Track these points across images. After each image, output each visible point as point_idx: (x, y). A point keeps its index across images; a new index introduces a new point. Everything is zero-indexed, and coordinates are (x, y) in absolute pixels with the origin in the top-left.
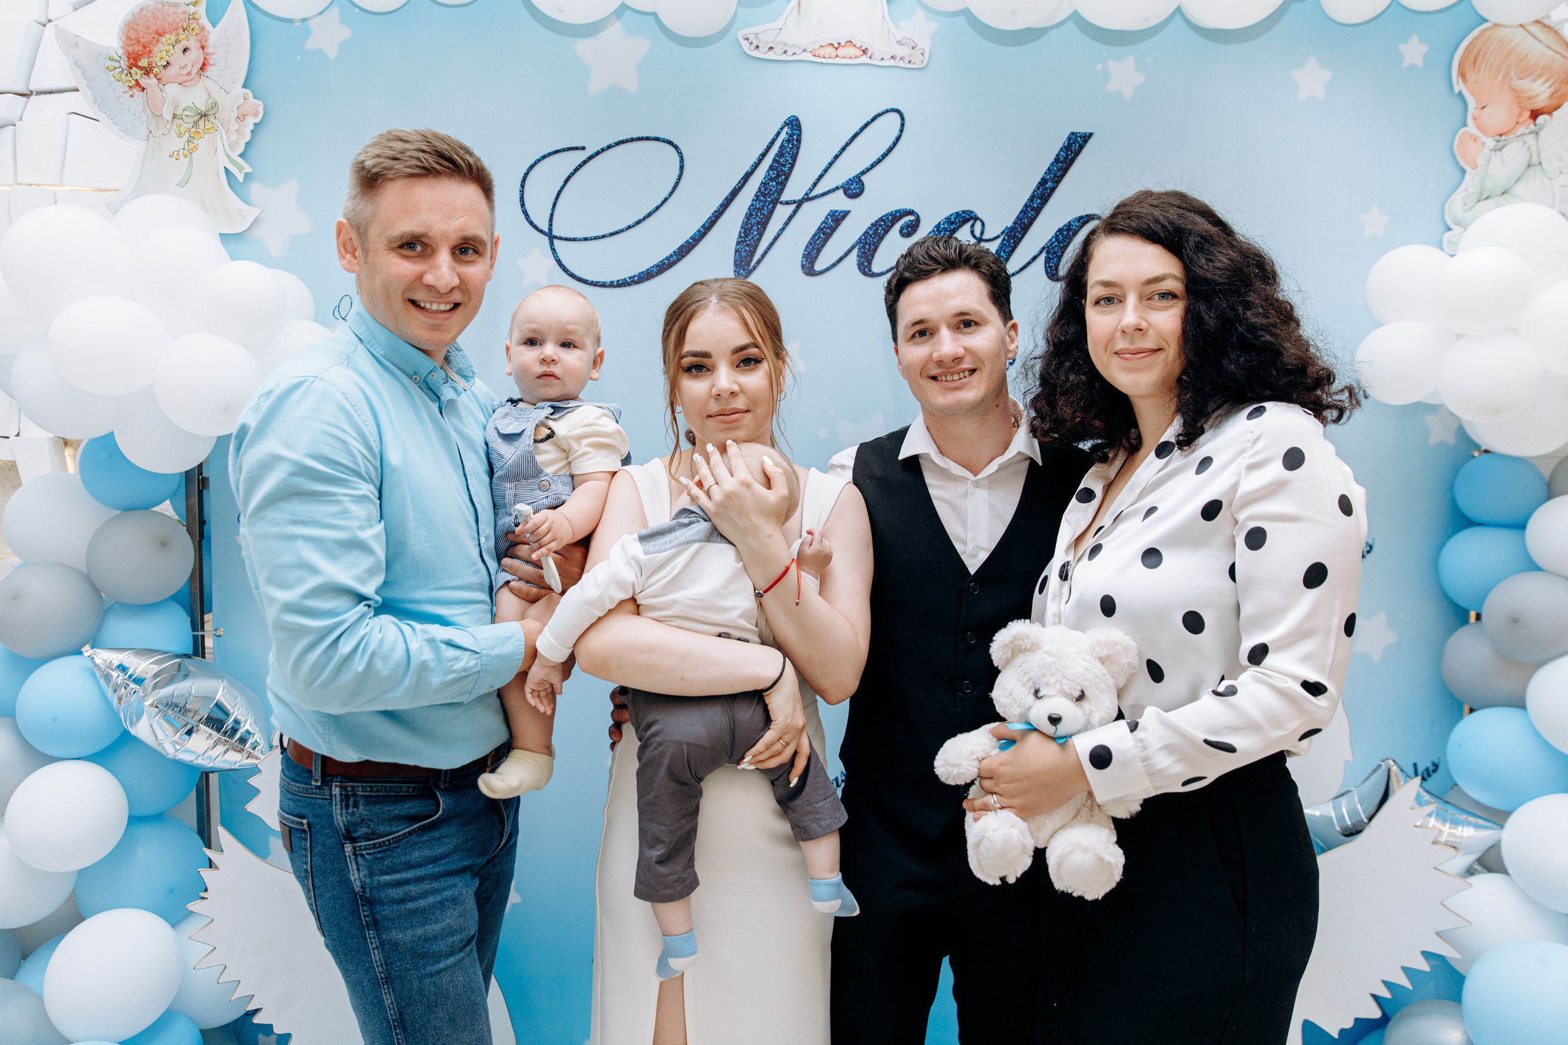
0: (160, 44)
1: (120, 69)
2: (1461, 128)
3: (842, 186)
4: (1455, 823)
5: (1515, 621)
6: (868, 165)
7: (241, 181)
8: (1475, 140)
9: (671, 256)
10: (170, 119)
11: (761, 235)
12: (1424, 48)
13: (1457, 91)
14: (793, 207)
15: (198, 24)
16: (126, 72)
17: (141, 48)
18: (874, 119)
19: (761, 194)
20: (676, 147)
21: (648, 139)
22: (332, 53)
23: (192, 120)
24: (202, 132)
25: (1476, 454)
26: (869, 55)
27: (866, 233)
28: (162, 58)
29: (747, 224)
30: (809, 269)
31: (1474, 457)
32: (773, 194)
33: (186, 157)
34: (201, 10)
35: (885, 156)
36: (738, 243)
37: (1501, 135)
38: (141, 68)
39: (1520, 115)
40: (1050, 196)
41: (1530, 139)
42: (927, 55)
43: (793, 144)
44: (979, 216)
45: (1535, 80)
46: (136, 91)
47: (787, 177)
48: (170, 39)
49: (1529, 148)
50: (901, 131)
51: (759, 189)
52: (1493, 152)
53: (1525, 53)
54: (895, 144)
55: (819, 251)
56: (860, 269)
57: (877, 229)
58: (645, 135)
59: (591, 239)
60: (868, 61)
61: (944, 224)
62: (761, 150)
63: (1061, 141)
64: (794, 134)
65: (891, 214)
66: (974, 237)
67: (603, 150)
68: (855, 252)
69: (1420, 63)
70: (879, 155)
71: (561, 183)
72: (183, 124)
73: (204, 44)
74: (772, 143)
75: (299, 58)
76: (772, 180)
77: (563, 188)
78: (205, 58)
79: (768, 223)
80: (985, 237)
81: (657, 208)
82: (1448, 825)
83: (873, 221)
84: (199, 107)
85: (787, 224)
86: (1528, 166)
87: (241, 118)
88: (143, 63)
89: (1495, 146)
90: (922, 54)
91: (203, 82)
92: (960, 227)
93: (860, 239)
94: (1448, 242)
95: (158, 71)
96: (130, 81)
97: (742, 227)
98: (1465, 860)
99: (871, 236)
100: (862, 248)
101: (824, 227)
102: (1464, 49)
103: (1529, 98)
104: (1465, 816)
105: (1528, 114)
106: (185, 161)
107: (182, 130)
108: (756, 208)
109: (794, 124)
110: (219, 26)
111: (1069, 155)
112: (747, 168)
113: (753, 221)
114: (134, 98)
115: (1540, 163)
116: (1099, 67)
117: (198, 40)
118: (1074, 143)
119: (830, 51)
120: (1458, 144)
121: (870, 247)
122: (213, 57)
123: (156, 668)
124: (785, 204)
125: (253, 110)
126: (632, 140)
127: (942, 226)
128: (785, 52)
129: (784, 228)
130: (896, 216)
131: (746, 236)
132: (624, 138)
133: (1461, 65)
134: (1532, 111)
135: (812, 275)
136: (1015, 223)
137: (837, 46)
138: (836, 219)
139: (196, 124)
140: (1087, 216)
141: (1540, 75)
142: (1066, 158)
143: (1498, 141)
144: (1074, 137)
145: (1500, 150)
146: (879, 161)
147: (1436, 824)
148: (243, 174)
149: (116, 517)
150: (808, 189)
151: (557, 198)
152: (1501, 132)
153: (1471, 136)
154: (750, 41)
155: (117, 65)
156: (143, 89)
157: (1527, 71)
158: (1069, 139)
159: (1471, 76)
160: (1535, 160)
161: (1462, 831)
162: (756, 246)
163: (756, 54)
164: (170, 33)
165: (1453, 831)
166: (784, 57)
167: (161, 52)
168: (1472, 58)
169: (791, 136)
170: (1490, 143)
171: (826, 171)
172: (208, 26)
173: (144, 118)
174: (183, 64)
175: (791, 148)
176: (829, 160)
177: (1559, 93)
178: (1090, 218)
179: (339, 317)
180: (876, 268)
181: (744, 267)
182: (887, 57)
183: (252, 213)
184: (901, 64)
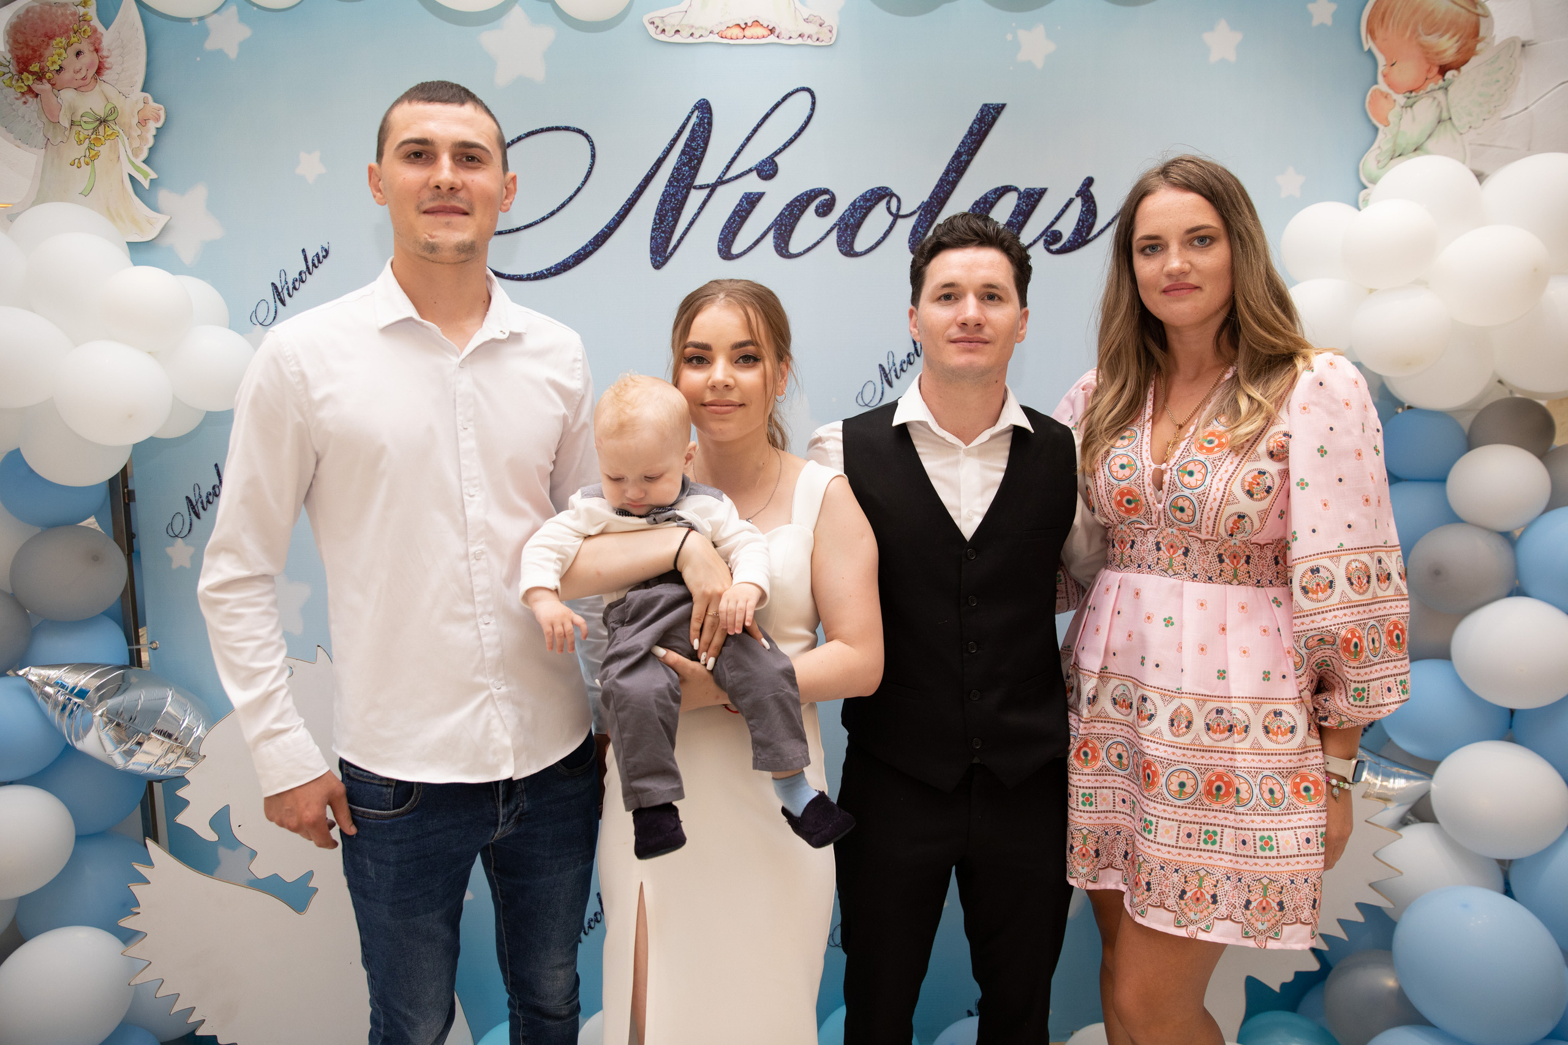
0: (51, 48)
1: (10, 75)
2: (1372, 85)
3: (755, 168)
4: (1387, 775)
5: (1437, 572)
6: (780, 145)
7: (147, 187)
8: (1386, 97)
9: (587, 246)
10: (67, 125)
11: (676, 220)
12: (1333, 7)
13: (1366, 48)
14: (707, 191)
15: (89, 25)
16: (17, 77)
17: (31, 53)
18: (784, 99)
19: (674, 180)
20: (587, 136)
21: (557, 129)
22: (232, 52)
23: (92, 126)
24: (103, 139)
25: (1400, 410)
26: (776, 34)
27: (781, 214)
28: (54, 62)
29: (661, 211)
30: (726, 252)
31: (1397, 413)
32: (686, 179)
33: (88, 164)
34: (92, 11)
35: (797, 135)
36: (653, 230)
37: (1411, 92)
38: (32, 73)
39: (1429, 71)
40: (965, 169)
41: (1440, 95)
42: (835, 32)
43: (704, 128)
44: (895, 192)
45: (1442, 36)
46: (28, 97)
47: (700, 161)
48: (61, 42)
49: (1439, 103)
50: (813, 109)
51: (672, 174)
52: (1404, 109)
53: (1430, 9)
54: (807, 123)
55: (735, 234)
56: (777, 251)
57: (793, 210)
58: (554, 125)
59: (506, 233)
60: (776, 40)
61: (859, 202)
62: (672, 135)
63: (974, 113)
64: (705, 118)
65: (806, 194)
66: (890, 213)
67: (516, 140)
68: (771, 234)
69: (1329, 21)
70: (791, 135)
72: (82, 130)
73: (97, 47)
74: (683, 127)
75: (198, 59)
76: (684, 165)
78: (100, 62)
79: (682, 208)
80: (902, 213)
81: (571, 198)
82: (1380, 778)
83: (788, 202)
84: (97, 113)
85: (702, 208)
86: (1439, 122)
87: (143, 123)
89: (1405, 103)
90: (830, 31)
91: (100, 86)
92: (876, 203)
93: (776, 220)
94: (1364, 201)
95: (51, 75)
96: (22, 87)
97: (656, 214)
98: (1396, 811)
99: (786, 217)
100: (778, 229)
101: (740, 210)
102: (1371, 8)
103: (1437, 54)
104: (1397, 768)
105: (1436, 70)
106: (87, 169)
107: (82, 137)
108: (670, 194)
109: (704, 108)
110: (111, 28)
111: (982, 127)
112: (658, 154)
113: (667, 207)
114: (28, 105)
115: (1450, 119)
116: (1009, 37)
117: (91, 43)
118: (987, 115)
119: (737, 31)
120: (1370, 102)
121: (786, 229)
122: (108, 60)
123: (98, 682)
124: (698, 189)
125: (154, 114)
126: (542, 130)
127: (858, 204)
128: (692, 35)
129: (699, 213)
130: (810, 196)
131: (661, 222)
132: (534, 129)
133: (1369, 22)
134: (1441, 66)
135: (729, 259)
136: (930, 198)
137: (743, 26)
138: (751, 201)
139: (95, 130)
140: (1002, 187)
141: (1446, 31)
142: (979, 130)
143: (1409, 98)
144: (987, 108)
145: (1411, 107)
146: (791, 141)
147: (1368, 777)
148: (148, 180)
149: (39, 534)
150: (721, 172)
152: (1411, 89)
153: (1382, 93)
154: (655, 25)
155: (7, 70)
157: (1434, 26)
158: (982, 111)
159: (1379, 33)
160: (1445, 115)
161: (1394, 782)
162: (672, 232)
163: (662, 37)
164: (61, 36)
165: (1385, 783)
166: (691, 40)
167: (54, 57)
168: (1380, 16)
169: (701, 119)
170: (1401, 99)
171: (738, 153)
172: (101, 28)
173: (40, 125)
174: (78, 68)
175: (703, 132)
176: (741, 142)
177: (1466, 48)
178: (1007, 189)
179: (256, 322)
180: (793, 248)
181: (660, 253)
182: (795, 35)
183: (161, 220)
184: (809, 42)
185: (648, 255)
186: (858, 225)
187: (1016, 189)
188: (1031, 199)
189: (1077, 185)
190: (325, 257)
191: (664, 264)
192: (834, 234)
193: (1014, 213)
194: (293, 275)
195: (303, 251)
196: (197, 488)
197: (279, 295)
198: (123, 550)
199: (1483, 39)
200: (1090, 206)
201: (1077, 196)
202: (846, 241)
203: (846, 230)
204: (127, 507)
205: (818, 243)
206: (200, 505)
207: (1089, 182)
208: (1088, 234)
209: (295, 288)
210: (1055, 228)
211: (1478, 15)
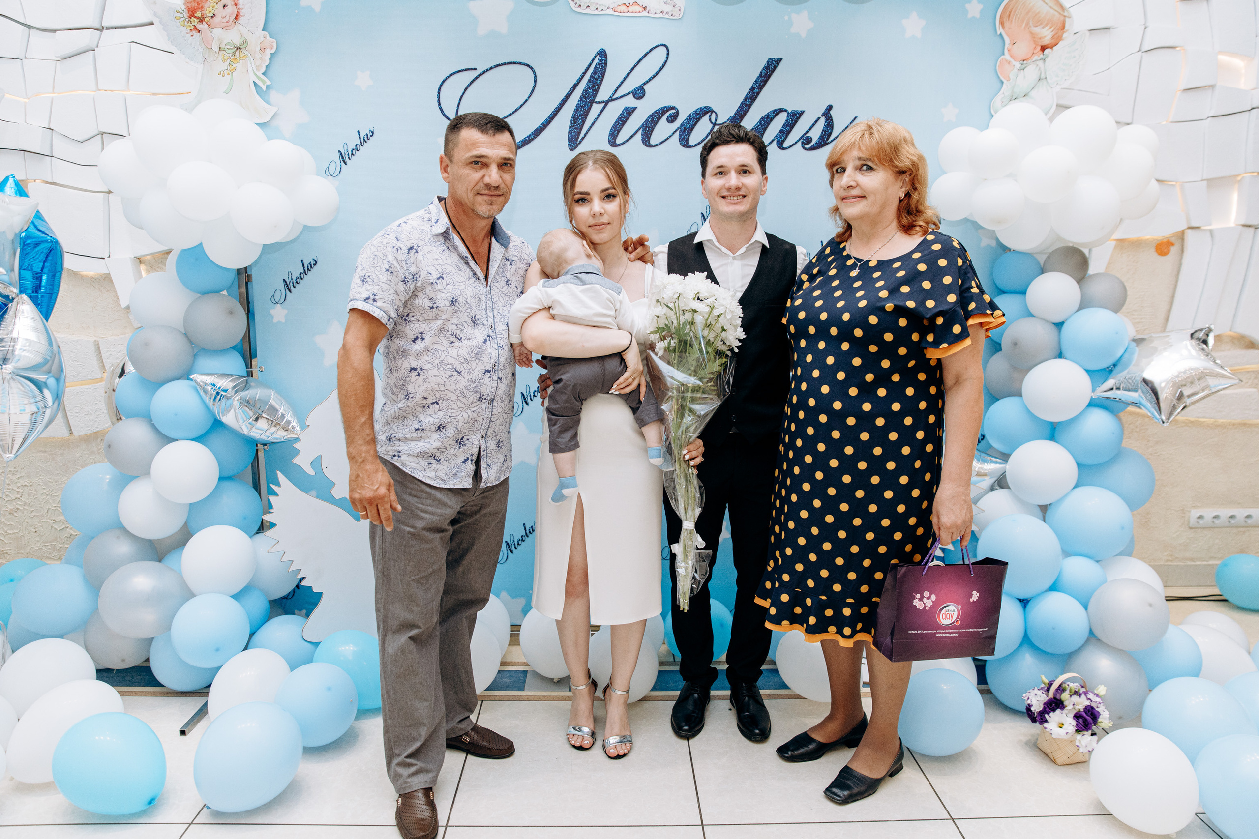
0: (208, 2)
1: (184, 19)
2: (1001, 56)
3: (632, 92)
4: (984, 461)
5: (1015, 344)
6: (647, 79)
7: (264, 89)
8: (1009, 63)
9: (530, 135)
10: (217, 50)
11: (584, 122)
12: (981, 7)
13: (999, 33)
14: (603, 105)
16: (187, 20)
17: (196, 5)
18: (651, 51)
19: (584, 97)
20: (532, 68)
21: (514, 63)
22: (317, 8)
23: (231, 51)
24: (238, 59)
26: (647, 11)
27: (647, 120)
28: (210, 11)
29: (575, 116)
30: (613, 143)
32: (591, 97)
33: (229, 75)
35: (657, 73)
36: (570, 127)
37: (1024, 61)
38: (197, 18)
39: (1035, 48)
40: (756, 97)
41: (1041, 63)
42: (682, 11)
43: (602, 66)
44: (714, 109)
45: (1043, 27)
46: (194, 32)
47: (599, 88)
49: (1040, 68)
50: (667, 58)
51: (582, 94)
52: (1019, 71)
53: (1037, 11)
54: (663, 66)
55: (619, 132)
56: (643, 143)
57: (653, 118)
58: (512, 61)
60: (647, 14)
61: (693, 115)
62: (583, 70)
63: (763, 63)
64: (603, 60)
65: (661, 109)
66: (711, 122)
67: (487, 70)
68: (640, 132)
69: (978, 15)
70: (654, 73)
71: (463, 91)
72: (226, 53)
73: (236, 3)
74: (590, 65)
75: (296, 11)
76: (590, 88)
77: (463, 94)
78: (238, 11)
79: (588, 115)
80: (717, 123)
81: (521, 106)
83: (650, 113)
84: (235, 43)
85: (599, 115)
86: (1039, 80)
87: (262, 50)
88: (198, 14)
89: (1020, 67)
90: (680, 10)
91: (237, 27)
92: (703, 116)
93: (643, 124)
95: (208, 19)
96: (190, 26)
97: (572, 117)
98: (988, 482)
99: (649, 122)
100: (644, 130)
101: (621, 117)
102: (1002, 8)
103: (1040, 39)
104: (990, 458)
105: (1039, 48)
106: (228, 78)
107: (225, 58)
108: (581, 106)
109: (602, 54)
111: (768, 72)
112: (575, 81)
113: (579, 114)
114: (194, 37)
115: (1046, 78)
116: (786, 18)
118: (771, 65)
119: (624, 8)
120: (999, 66)
121: (649, 129)
122: (243, 11)
123: (232, 385)
124: (598, 103)
125: (270, 45)
126: (505, 64)
128: (597, 9)
129: (597, 118)
130: (664, 110)
131: (575, 123)
132: (500, 63)
133: (1001, 17)
134: (1042, 46)
135: (615, 146)
136: (735, 114)
137: (628, 5)
138: (629, 112)
139: (234, 53)
140: (778, 109)
141: (1046, 25)
142: (766, 74)
143: (1022, 64)
144: (771, 61)
145: (1023, 69)
146: (654, 77)
148: (265, 85)
149: (199, 298)
150: (611, 94)
151: (460, 100)
152: (1024, 59)
153: (1006, 61)
154: (575, 2)
155: (182, 15)
156: (199, 31)
158: (768, 62)
159: (1007, 24)
160: (1043, 76)
161: (988, 465)
162: (581, 129)
163: (579, 10)
165: (981, 466)
166: (596, 12)
167: (209, 8)
168: (1008, 13)
169: (601, 61)
170: (1018, 65)
171: (622, 83)
173: (201, 50)
174: (224, 15)
175: (601, 69)
176: (623, 77)
177: (1057, 35)
178: (781, 110)
179: (328, 174)
180: (653, 142)
181: (574, 140)
182: (658, 12)
183: (272, 110)
184: (667, 16)
185: (567, 142)
186: (692, 129)
187: (786, 111)
188: (795, 117)
189: (823, 110)
190: (371, 136)
191: (575, 148)
192: (678, 133)
193: (784, 125)
194: (352, 146)
195: (358, 131)
196: (290, 274)
197: (343, 158)
198: (245, 310)
199: (1067, 31)
200: (829, 122)
201: (822, 116)
202: (684, 138)
203: (684, 131)
204: (247, 283)
205: (668, 138)
206: (291, 284)
207: (830, 107)
208: (828, 139)
209: (352, 154)
210: (807, 135)
211: (1065, 16)
